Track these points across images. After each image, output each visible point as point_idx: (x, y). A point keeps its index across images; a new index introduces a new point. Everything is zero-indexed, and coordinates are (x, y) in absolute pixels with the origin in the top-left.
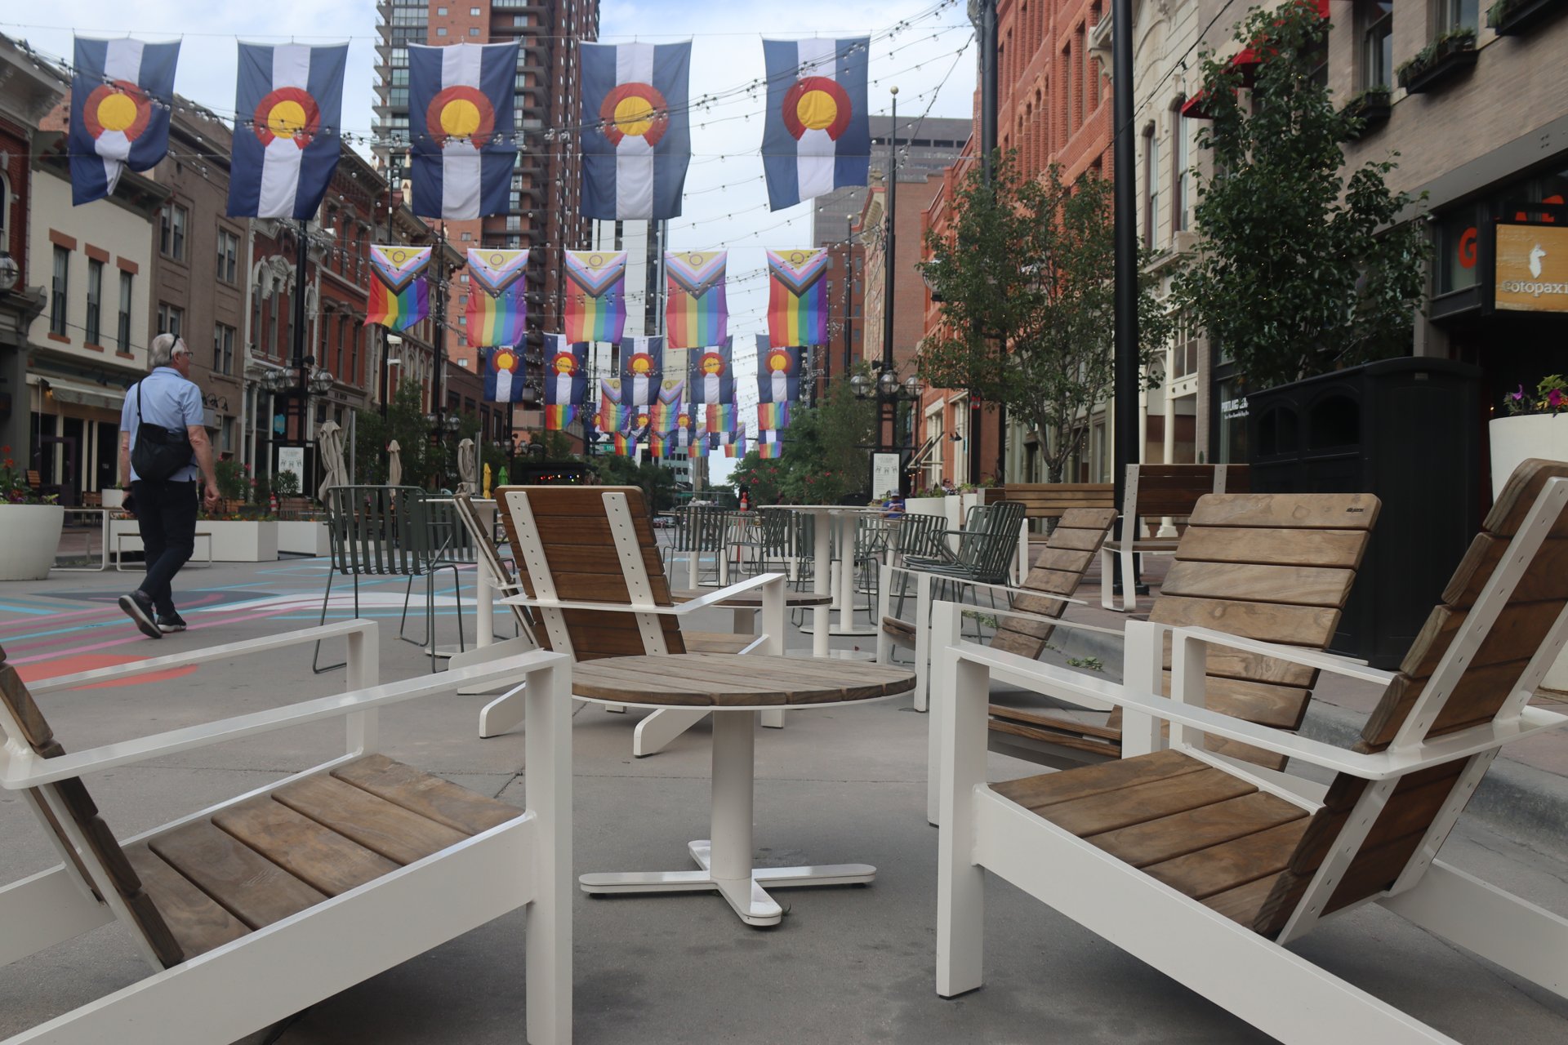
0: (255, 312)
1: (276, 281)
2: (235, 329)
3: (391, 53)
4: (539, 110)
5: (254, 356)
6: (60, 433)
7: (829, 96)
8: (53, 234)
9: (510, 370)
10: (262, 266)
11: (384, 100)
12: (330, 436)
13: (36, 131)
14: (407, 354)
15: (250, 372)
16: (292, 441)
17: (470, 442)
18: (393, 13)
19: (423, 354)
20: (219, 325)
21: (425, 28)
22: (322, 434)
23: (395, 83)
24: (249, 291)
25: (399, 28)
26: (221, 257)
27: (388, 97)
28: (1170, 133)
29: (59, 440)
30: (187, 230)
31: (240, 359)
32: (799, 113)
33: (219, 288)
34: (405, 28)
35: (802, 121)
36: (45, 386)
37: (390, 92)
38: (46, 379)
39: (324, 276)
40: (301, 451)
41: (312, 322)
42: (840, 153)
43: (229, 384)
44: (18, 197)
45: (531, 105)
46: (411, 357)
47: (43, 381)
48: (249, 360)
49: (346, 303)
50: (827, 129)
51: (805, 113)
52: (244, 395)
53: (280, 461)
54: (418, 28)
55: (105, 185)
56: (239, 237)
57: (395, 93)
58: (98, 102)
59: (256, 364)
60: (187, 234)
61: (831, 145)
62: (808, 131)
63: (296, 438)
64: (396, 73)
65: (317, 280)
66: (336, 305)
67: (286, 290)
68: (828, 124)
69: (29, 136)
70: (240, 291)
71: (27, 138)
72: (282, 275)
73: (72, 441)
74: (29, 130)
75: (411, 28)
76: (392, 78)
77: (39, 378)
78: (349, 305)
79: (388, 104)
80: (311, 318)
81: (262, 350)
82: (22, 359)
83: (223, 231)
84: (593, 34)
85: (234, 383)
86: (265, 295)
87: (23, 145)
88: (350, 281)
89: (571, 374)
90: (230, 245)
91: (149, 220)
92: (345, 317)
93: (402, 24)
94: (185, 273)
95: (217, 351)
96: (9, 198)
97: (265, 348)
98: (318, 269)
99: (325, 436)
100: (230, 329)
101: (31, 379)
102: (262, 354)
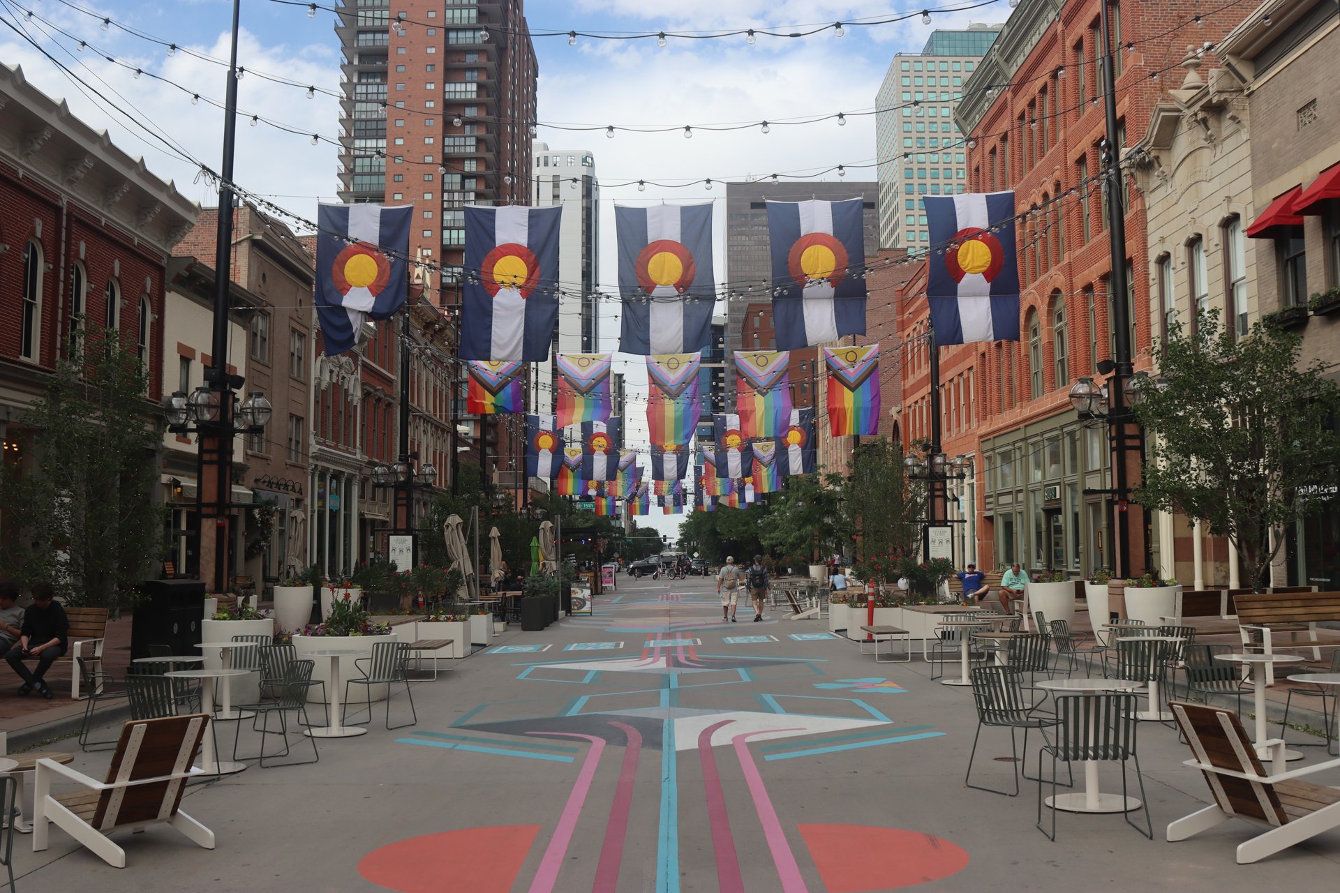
0: (316, 402)
1: (331, 372)
2: (303, 418)
3: (353, 143)
4: (490, 191)
5: (318, 443)
6: (184, 527)
7: (984, 245)
8: (181, 347)
9: (550, 450)
10: (322, 361)
11: (347, 186)
12: (455, 529)
13: (169, 256)
14: (422, 429)
15: (315, 458)
16: (401, 530)
17: (550, 524)
18: (355, 107)
19: (433, 429)
20: (292, 416)
21: (385, 120)
22: (447, 526)
23: (358, 170)
24: (313, 383)
25: (361, 120)
26: (293, 354)
27: (352, 183)
28: (1221, 246)
29: (184, 533)
30: (269, 333)
31: (306, 446)
32: (959, 260)
33: (292, 383)
34: (366, 121)
35: (962, 267)
36: (176, 484)
37: (353, 179)
38: (178, 478)
39: (365, 365)
40: (409, 538)
41: (355, 407)
42: (993, 294)
43: (299, 470)
44: (157, 316)
45: (482, 187)
46: (425, 432)
47: (174, 479)
48: (314, 448)
49: (380, 388)
50: (983, 273)
51: (965, 259)
52: (310, 478)
53: (391, 549)
54: (377, 121)
55: (353, 336)
56: (305, 335)
57: (358, 179)
58: (344, 263)
59: (320, 450)
60: (269, 337)
61: (987, 286)
62: (967, 275)
63: (404, 527)
64: (359, 161)
65: (359, 368)
66: (372, 390)
67: (338, 380)
68: (984, 269)
69: (164, 262)
70: (306, 384)
71: (163, 264)
72: (335, 367)
73: (193, 533)
74: (165, 257)
75: (371, 120)
76: (355, 166)
77: (172, 477)
78: (383, 390)
79: (351, 190)
80: (355, 404)
81: (322, 436)
82: (159, 460)
83: (294, 331)
84: (531, 119)
85: (302, 468)
86: (324, 386)
87: (161, 269)
88: (381, 367)
89: (606, 452)
90: (298, 344)
91: (244, 328)
92: (379, 400)
93: (363, 117)
94: (268, 371)
95: (291, 439)
96: (149, 318)
97: (324, 435)
98: (360, 359)
99: (450, 528)
100: (299, 419)
101: (165, 478)
102: (322, 440)
